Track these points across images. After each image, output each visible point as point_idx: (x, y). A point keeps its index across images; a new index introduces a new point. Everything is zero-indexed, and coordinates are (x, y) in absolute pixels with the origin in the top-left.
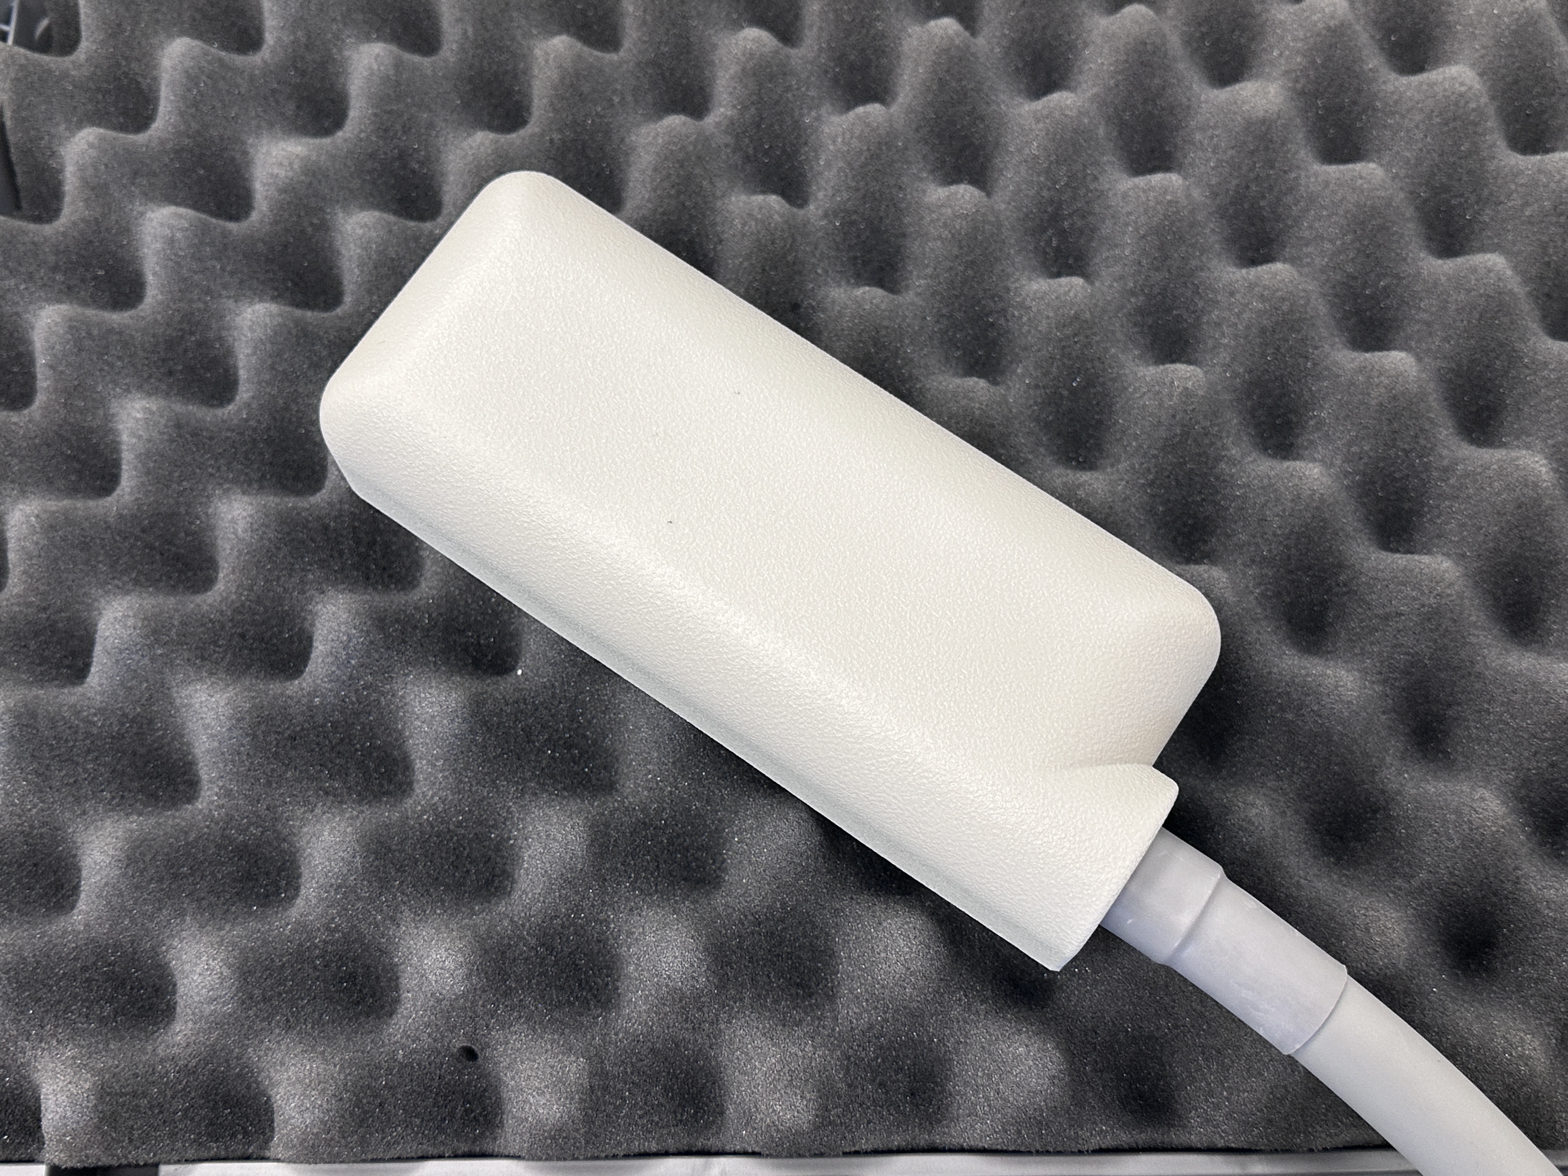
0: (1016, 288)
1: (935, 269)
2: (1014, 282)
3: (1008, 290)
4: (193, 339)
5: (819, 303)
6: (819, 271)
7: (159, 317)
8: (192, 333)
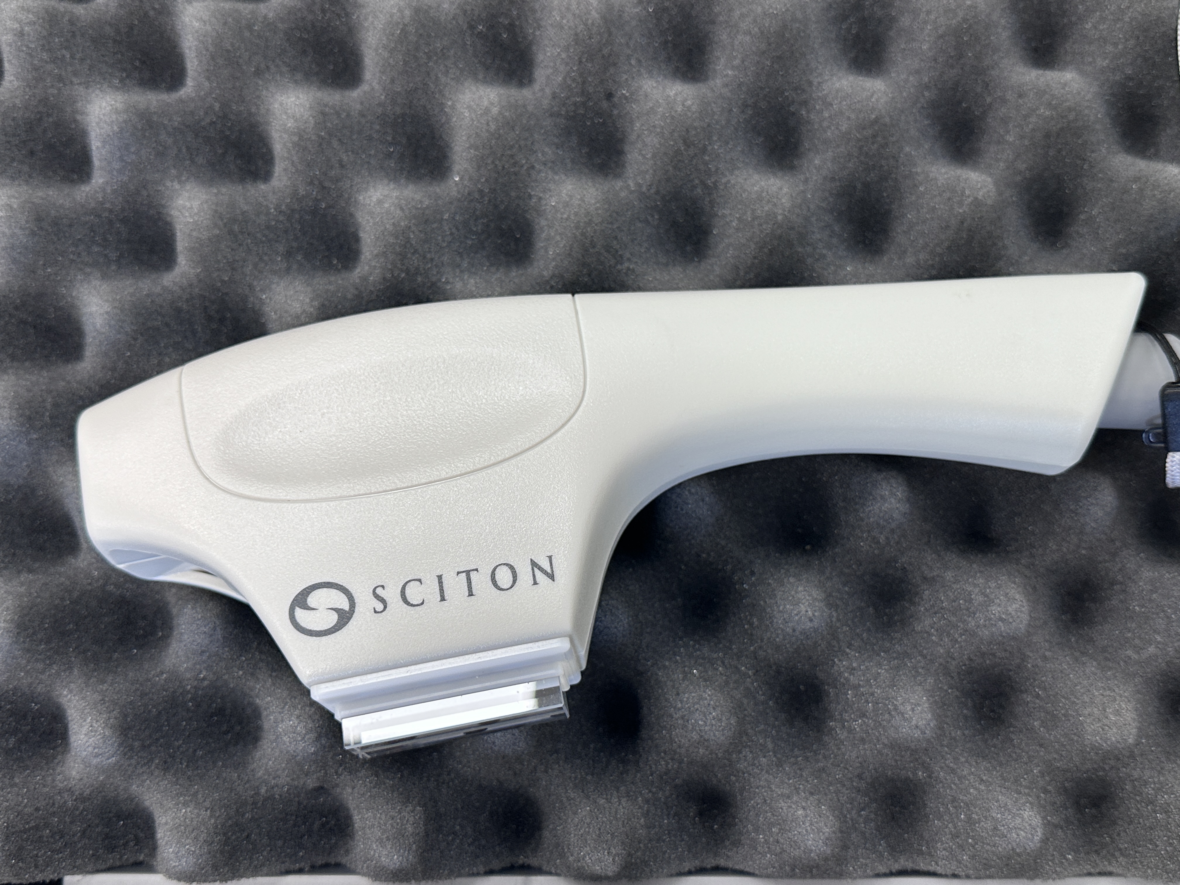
0: (819, 83)
1: (743, 62)
2: (817, 77)
3: (810, 83)
4: (51, 120)
5: (632, 94)
6: (633, 62)
7: (17, 101)
8: (49, 115)
